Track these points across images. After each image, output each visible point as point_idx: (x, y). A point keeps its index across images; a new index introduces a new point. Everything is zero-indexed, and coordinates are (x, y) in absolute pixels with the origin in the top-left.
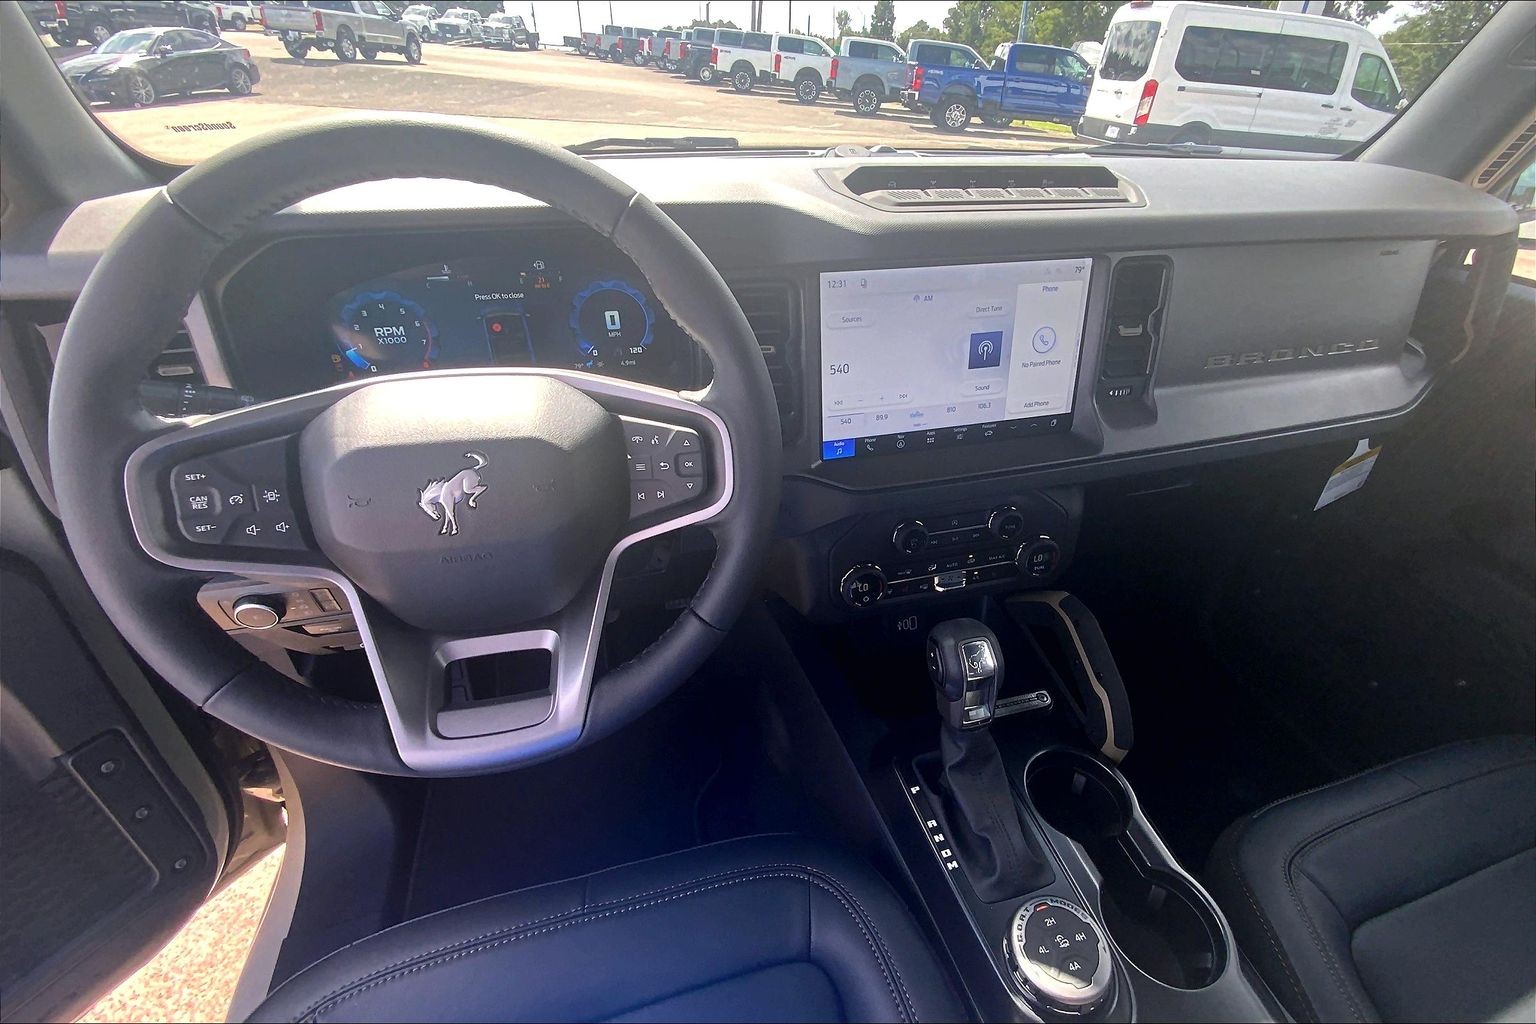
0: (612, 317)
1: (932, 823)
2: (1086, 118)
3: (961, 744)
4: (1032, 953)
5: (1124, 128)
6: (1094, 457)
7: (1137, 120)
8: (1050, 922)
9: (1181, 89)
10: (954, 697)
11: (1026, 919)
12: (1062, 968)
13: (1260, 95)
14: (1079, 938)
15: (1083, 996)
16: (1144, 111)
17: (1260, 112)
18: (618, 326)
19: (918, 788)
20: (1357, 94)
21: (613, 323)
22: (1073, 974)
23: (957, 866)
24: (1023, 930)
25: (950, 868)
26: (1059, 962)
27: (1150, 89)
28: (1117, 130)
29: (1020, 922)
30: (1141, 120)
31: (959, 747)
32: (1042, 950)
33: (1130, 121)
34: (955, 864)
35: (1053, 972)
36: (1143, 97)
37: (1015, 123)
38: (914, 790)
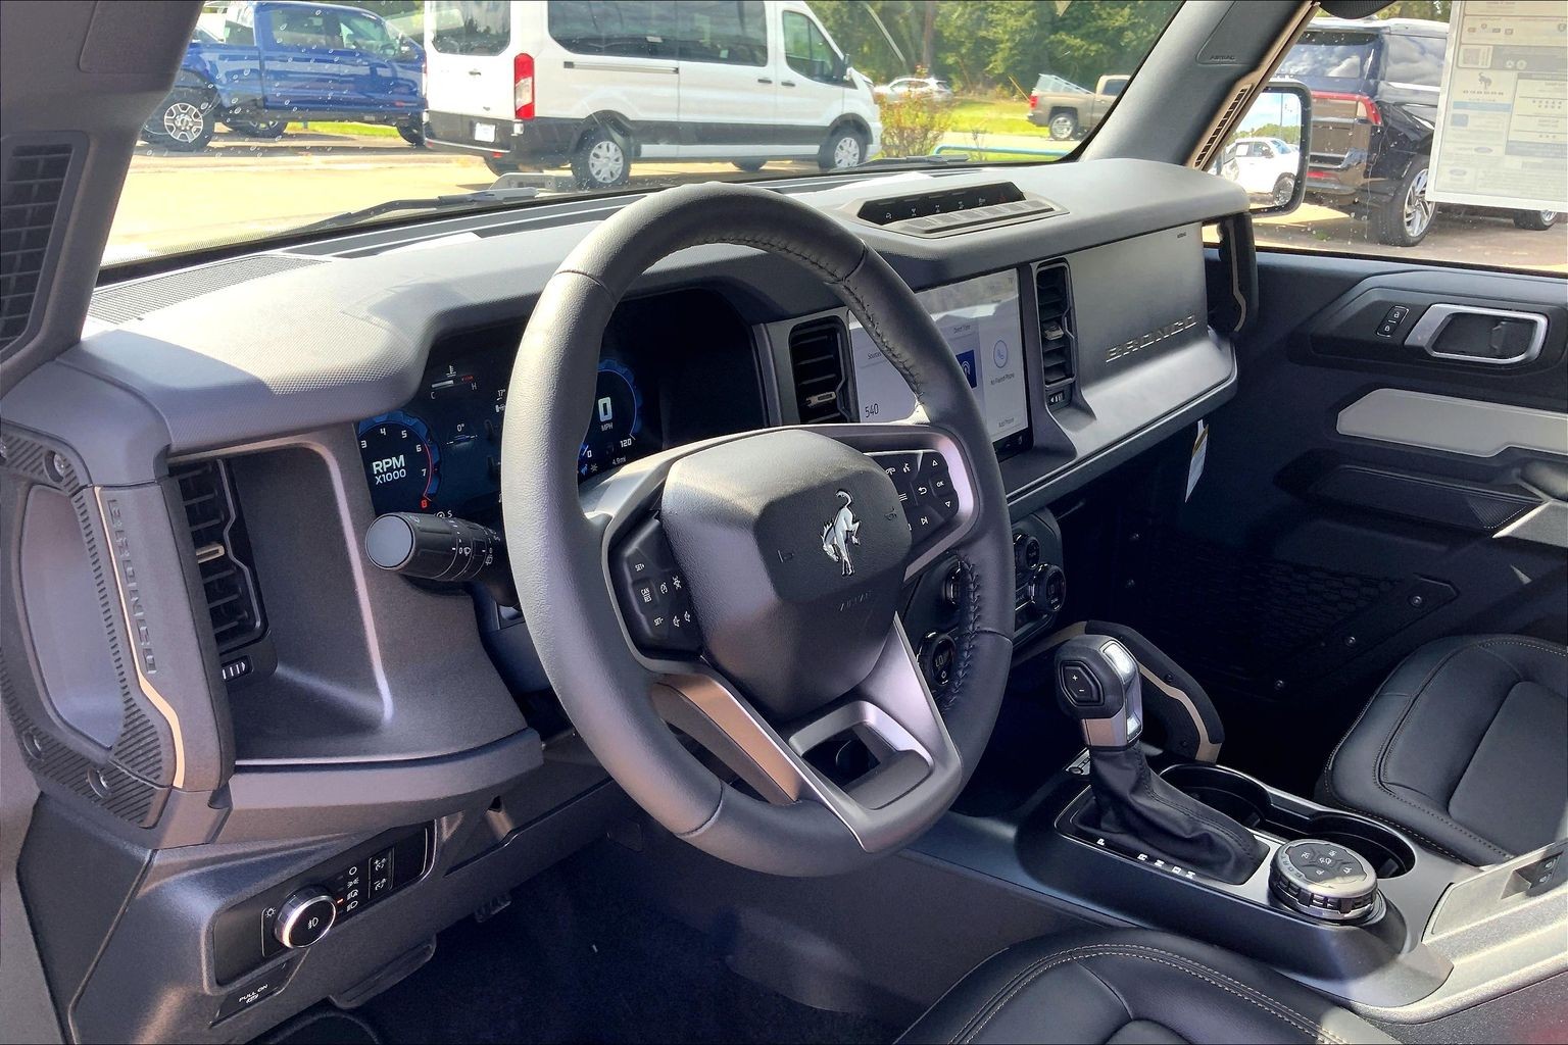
0: (605, 405)
1: (1142, 857)
2: (432, 114)
3: (1129, 765)
5: (503, 127)
6: (1074, 461)
7: (518, 113)
8: (1306, 855)
9: (569, 65)
10: (1117, 707)
11: (1289, 862)
12: (1340, 875)
13: (677, 71)
14: (1332, 855)
16: (525, 100)
17: (685, 92)
18: (610, 416)
19: (1102, 840)
20: (793, 62)
21: (606, 413)
22: (1349, 875)
23: (1194, 874)
24: (1296, 870)
25: (1191, 877)
26: (1335, 873)
27: (524, 67)
28: (492, 128)
29: (1288, 866)
30: (525, 112)
31: (1127, 769)
32: (1320, 872)
33: (508, 114)
34: (1192, 873)
36: (516, 80)
37: (292, 127)
38: (1101, 842)
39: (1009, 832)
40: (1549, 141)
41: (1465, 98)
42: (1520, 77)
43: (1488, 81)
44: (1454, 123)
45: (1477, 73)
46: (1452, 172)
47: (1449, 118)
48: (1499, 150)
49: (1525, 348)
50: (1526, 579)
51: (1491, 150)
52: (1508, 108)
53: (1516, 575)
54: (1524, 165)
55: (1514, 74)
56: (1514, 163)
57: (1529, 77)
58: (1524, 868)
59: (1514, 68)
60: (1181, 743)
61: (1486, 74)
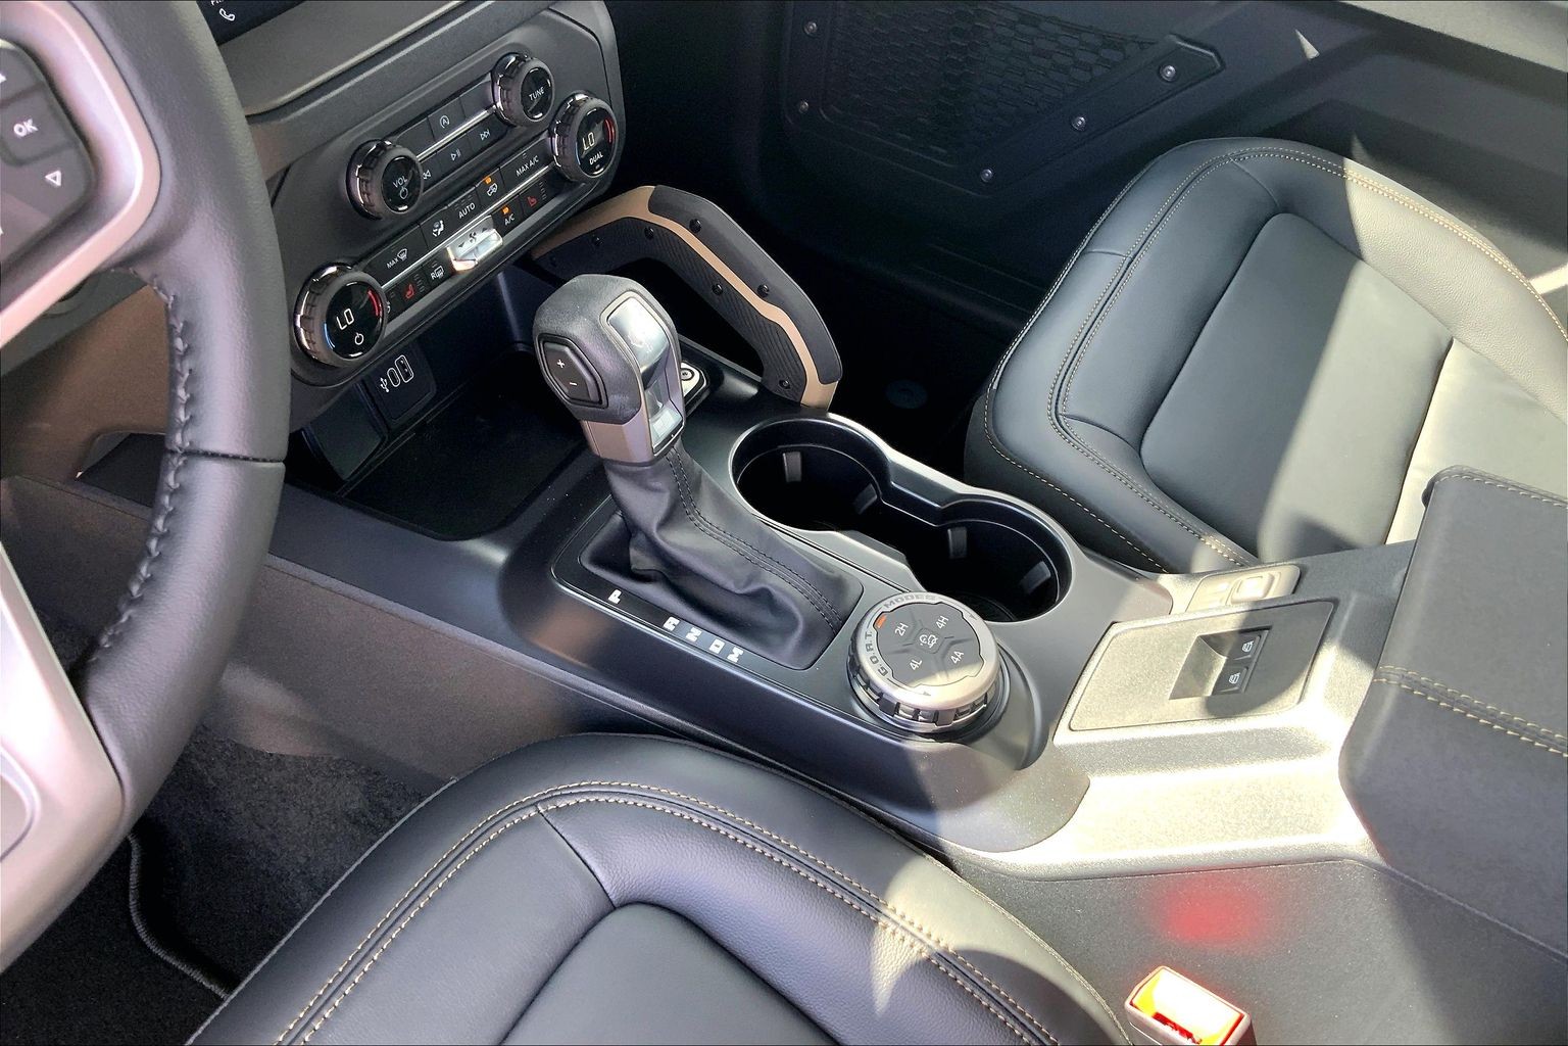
1: (671, 624)
3: (658, 484)
4: (905, 678)
8: (901, 629)
10: (630, 411)
11: (874, 646)
12: (945, 666)
14: (941, 623)
15: (985, 679)
19: (617, 593)
22: (959, 665)
23: (741, 652)
24: (881, 661)
25: (735, 660)
26: (939, 662)
29: (871, 654)
31: (656, 490)
32: (915, 665)
34: (738, 651)
35: (940, 679)
38: (615, 597)
39: (498, 556)
50: (1311, 52)
53: (1299, 42)
58: (1214, 636)
60: (781, 382)
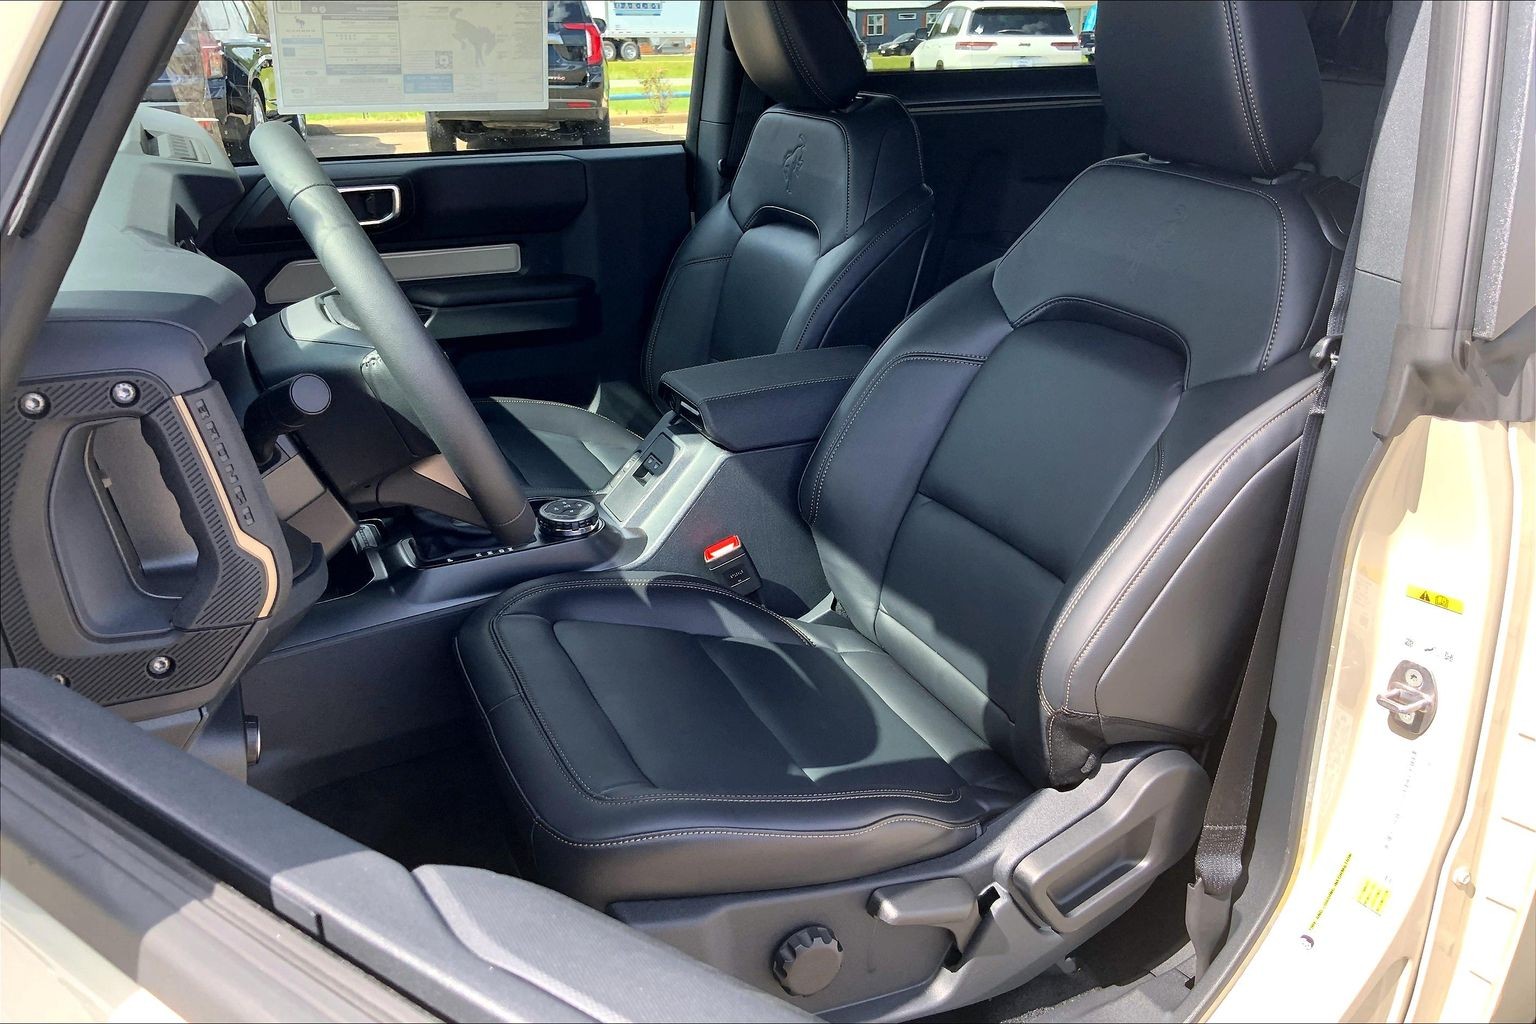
40: (354, 62)
41: (289, 36)
42: (324, 18)
43: (302, 22)
44: (285, 55)
45: (293, 16)
46: (293, 91)
47: (281, 51)
48: (322, 72)
49: (390, 209)
51: (316, 73)
52: (321, 41)
54: (342, 81)
55: (319, 16)
56: (334, 80)
57: (329, 18)
59: (319, 13)
61: (300, 17)
